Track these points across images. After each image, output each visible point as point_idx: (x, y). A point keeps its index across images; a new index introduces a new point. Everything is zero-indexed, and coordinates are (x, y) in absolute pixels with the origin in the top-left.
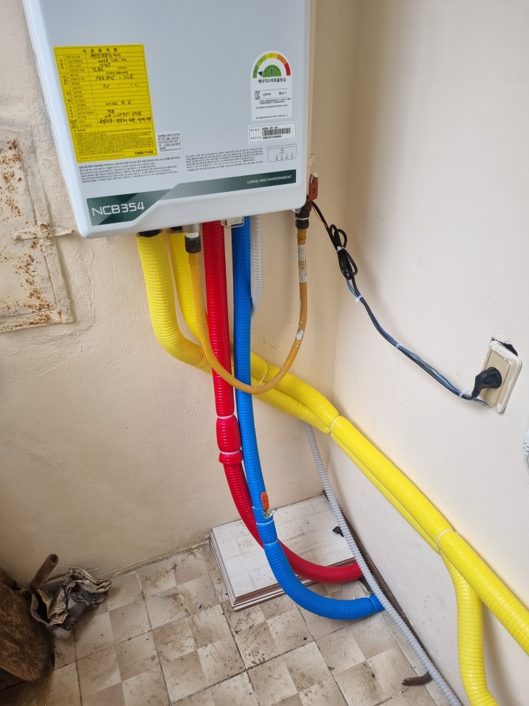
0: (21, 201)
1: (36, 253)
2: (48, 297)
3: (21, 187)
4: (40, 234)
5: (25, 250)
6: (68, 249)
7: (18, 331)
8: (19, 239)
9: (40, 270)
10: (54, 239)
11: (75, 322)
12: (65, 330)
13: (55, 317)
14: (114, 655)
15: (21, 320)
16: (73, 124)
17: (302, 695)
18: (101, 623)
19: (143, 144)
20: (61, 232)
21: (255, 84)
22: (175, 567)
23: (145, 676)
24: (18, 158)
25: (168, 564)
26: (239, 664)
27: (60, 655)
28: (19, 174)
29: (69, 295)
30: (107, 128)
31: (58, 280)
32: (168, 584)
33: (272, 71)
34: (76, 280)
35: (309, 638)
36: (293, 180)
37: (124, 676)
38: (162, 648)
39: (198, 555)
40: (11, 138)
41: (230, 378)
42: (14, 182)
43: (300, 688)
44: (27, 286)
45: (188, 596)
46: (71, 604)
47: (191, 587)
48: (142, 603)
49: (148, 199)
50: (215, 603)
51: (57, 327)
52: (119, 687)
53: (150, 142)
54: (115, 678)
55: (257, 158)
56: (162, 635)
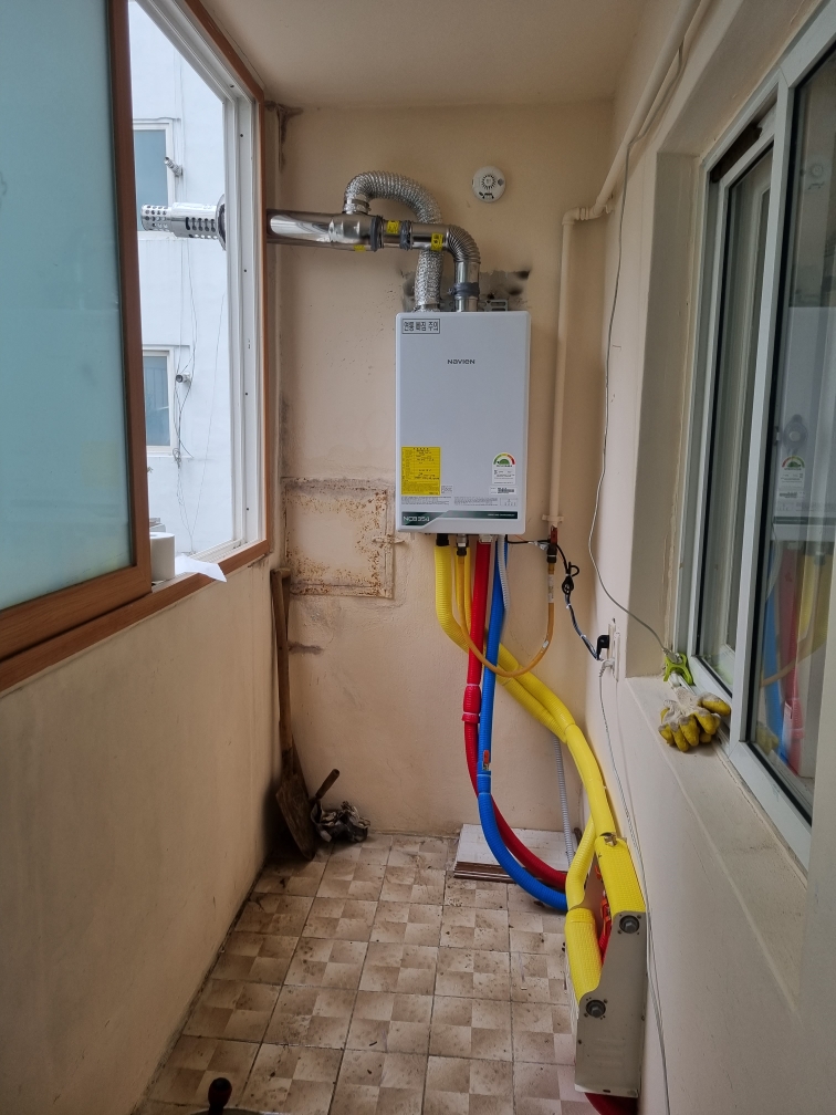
0: (381, 522)
1: (382, 551)
2: (381, 579)
3: (383, 513)
4: (386, 540)
5: (376, 548)
6: (399, 551)
7: (360, 597)
8: (374, 541)
9: (381, 560)
10: (393, 545)
11: (393, 599)
12: (385, 603)
13: (382, 593)
14: (354, 867)
15: (363, 590)
16: (403, 477)
17: (477, 930)
18: (354, 852)
19: (433, 489)
20: (397, 541)
21: (494, 467)
22: (423, 843)
23: (369, 883)
24: (385, 499)
25: (419, 840)
26: (440, 901)
27: (319, 856)
28: (384, 506)
29: (393, 580)
30: (417, 480)
31: (389, 569)
32: (414, 849)
33: (504, 462)
34: (399, 571)
35: (505, 908)
36: (516, 517)
37: (354, 879)
38: (389, 876)
39: (445, 842)
40: (385, 488)
41: (482, 658)
42: (380, 510)
43: (478, 926)
44: (372, 569)
45: (423, 859)
46: (338, 823)
47: (429, 856)
48: (388, 852)
49: (432, 516)
50: (442, 869)
51: (383, 601)
52: (350, 882)
53: (438, 489)
54: (349, 878)
55: (494, 503)
56: (391, 870)
